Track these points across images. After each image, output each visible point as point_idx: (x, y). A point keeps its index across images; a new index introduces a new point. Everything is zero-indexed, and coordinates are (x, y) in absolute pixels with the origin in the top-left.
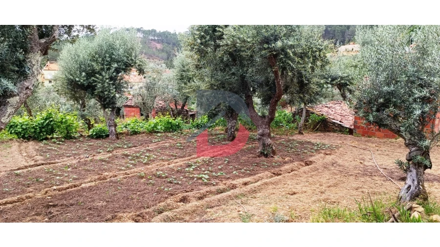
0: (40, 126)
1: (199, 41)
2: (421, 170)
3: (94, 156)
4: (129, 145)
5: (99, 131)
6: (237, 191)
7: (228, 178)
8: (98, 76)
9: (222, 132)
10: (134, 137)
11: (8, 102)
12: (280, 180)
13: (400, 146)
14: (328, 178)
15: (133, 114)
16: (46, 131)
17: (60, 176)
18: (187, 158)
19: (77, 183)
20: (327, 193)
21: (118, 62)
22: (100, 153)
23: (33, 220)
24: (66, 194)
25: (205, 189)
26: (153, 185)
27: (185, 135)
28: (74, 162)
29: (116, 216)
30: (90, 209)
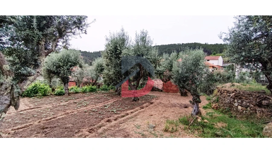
0: (31, 90)
1: (110, 55)
2: (198, 103)
3: (60, 103)
4: (76, 98)
5: (60, 92)
6: (129, 116)
7: (124, 111)
8: (61, 68)
9: (114, 92)
10: (76, 95)
11: (28, 79)
12: (144, 110)
13: (179, 96)
14: (161, 108)
15: (72, 85)
16: (34, 93)
17: (44, 113)
18: (103, 103)
19: (55, 116)
20: (164, 114)
21: (71, 62)
22: (62, 102)
23: (36, 136)
24: (50, 122)
25: (116, 116)
26: (92, 115)
27: (99, 93)
28: (50, 106)
29: (80, 131)
30: (66, 128)
